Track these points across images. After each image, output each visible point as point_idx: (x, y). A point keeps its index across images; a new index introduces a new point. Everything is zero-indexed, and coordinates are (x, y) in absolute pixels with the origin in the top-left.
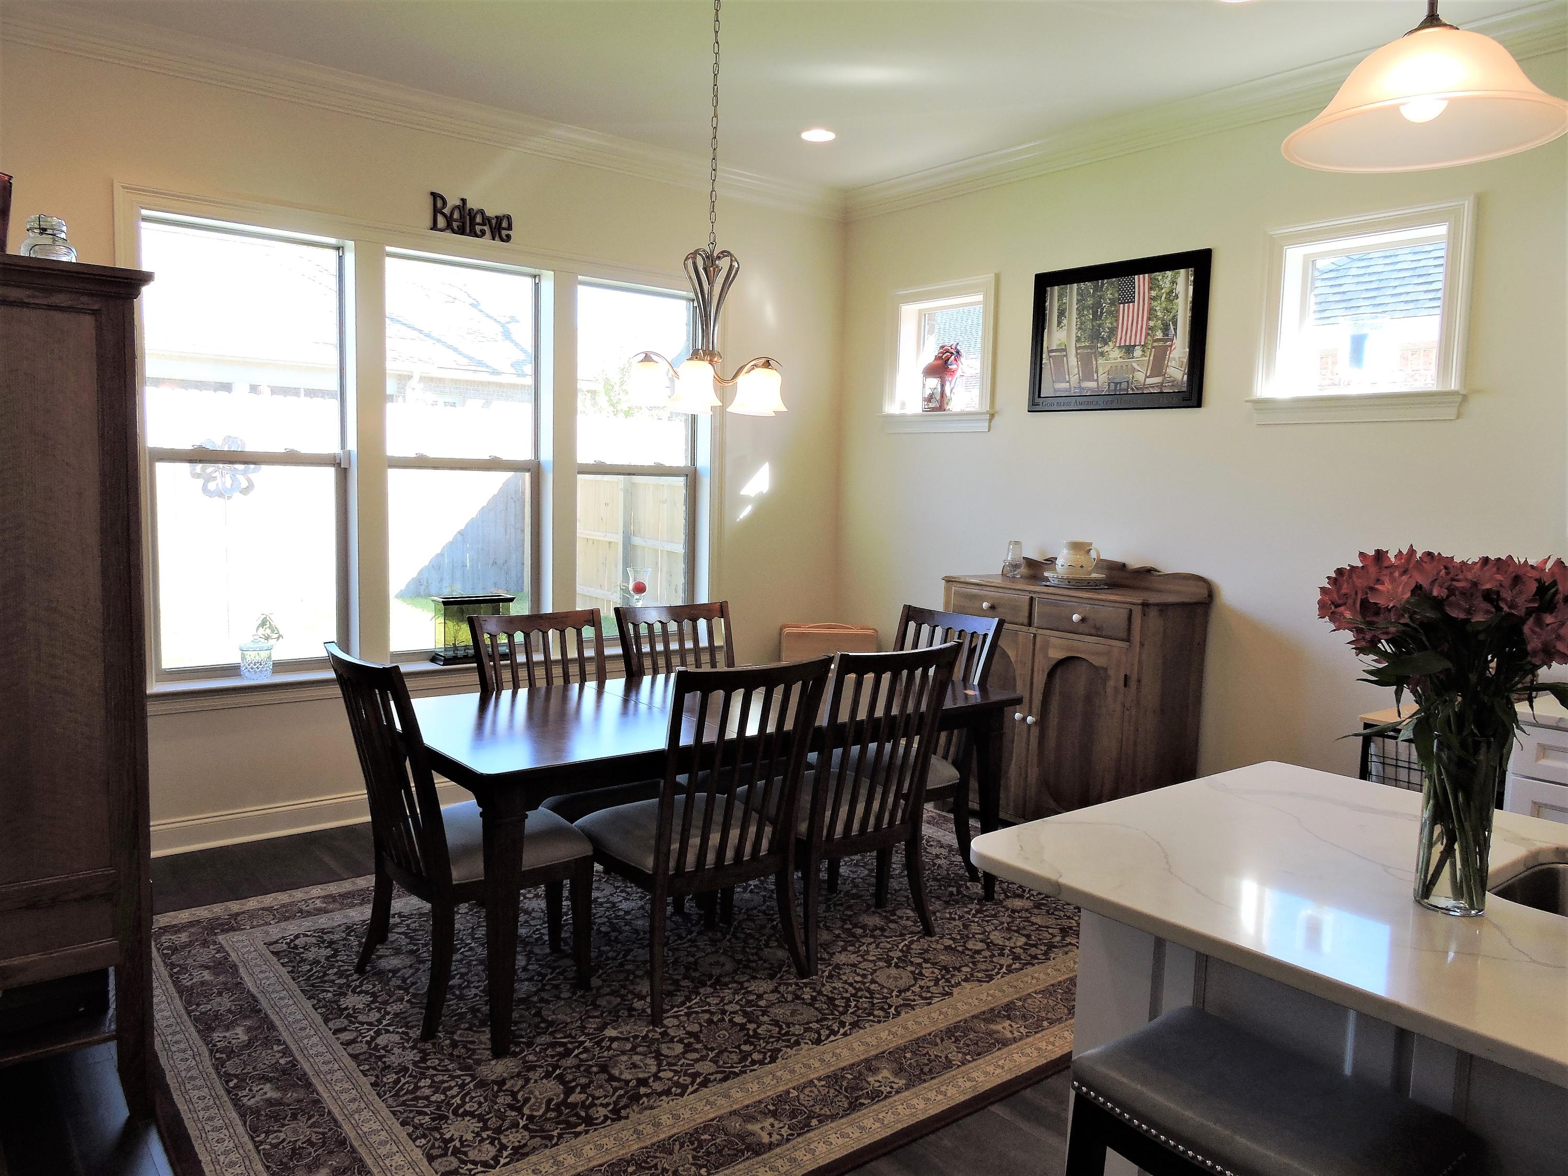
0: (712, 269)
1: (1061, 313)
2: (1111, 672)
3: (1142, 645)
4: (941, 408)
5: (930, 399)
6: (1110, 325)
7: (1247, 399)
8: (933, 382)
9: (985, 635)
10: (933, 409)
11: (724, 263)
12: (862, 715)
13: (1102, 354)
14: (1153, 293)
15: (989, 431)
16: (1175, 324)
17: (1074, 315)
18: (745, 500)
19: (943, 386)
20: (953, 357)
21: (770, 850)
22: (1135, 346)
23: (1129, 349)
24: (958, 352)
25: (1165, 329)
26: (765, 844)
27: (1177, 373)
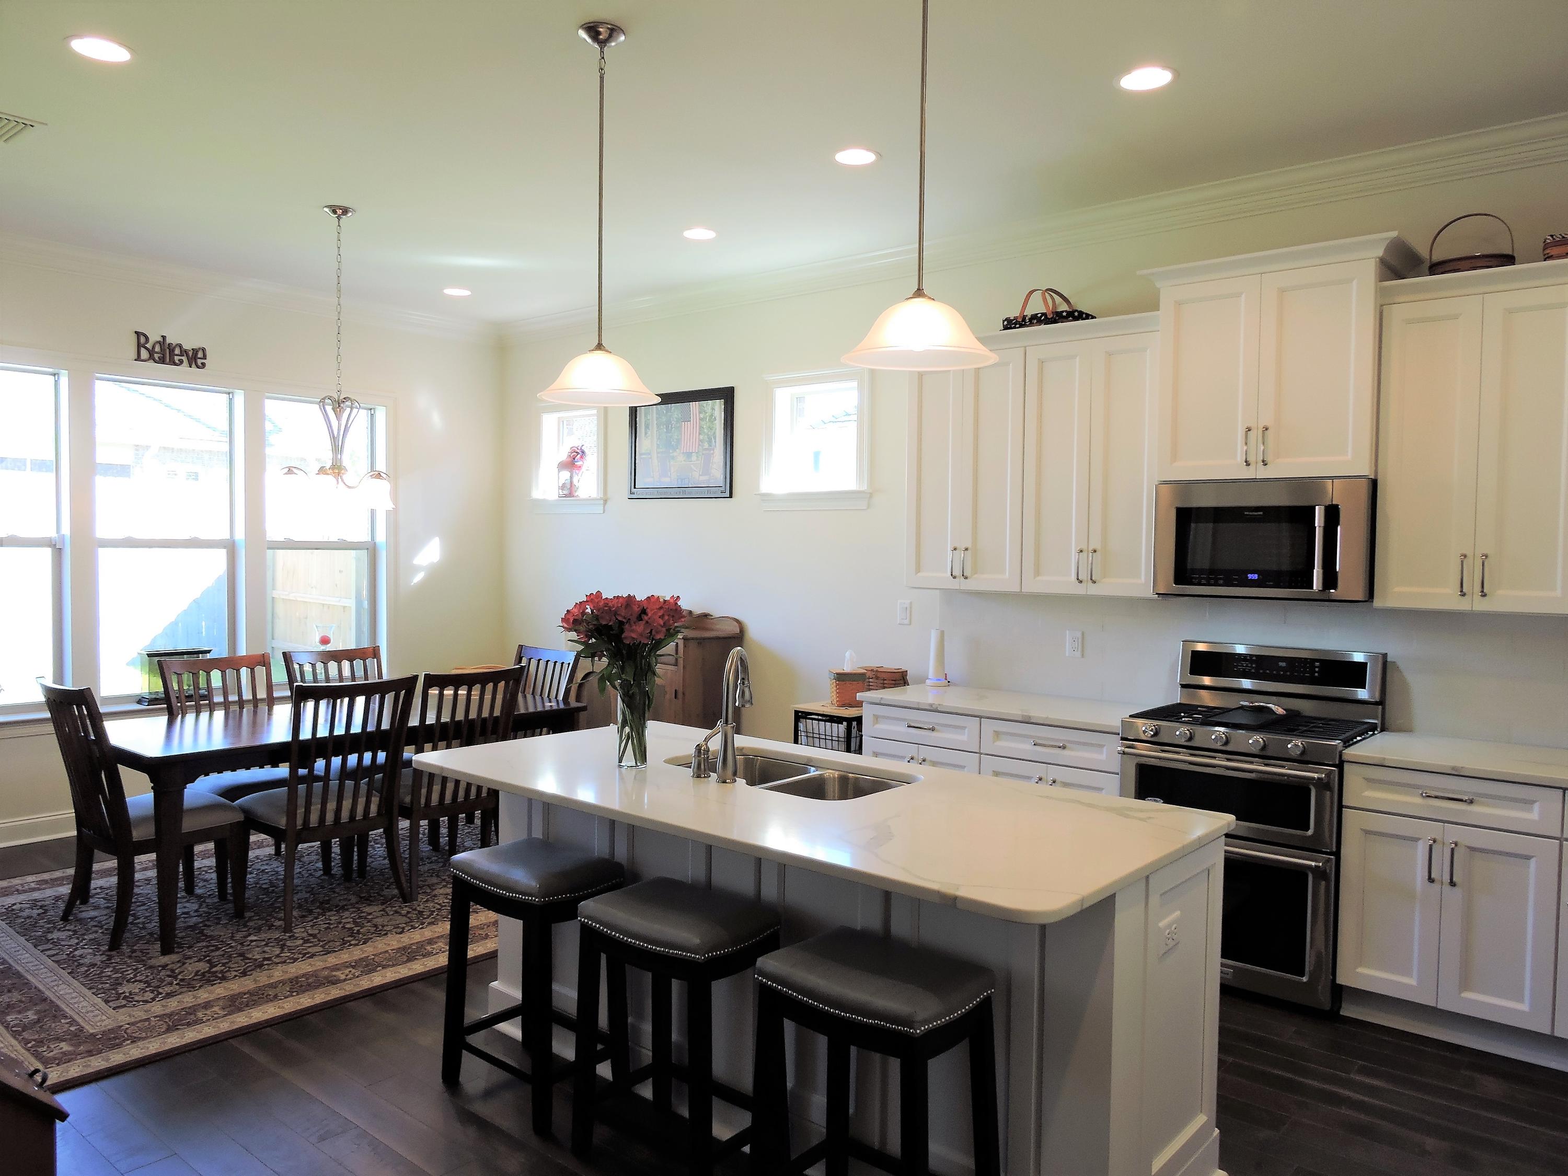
0: (338, 409)
1: (647, 427)
2: (667, 689)
3: (684, 667)
4: (570, 495)
5: (563, 487)
6: (676, 437)
7: (757, 493)
8: (565, 475)
10: (566, 496)
13: (673, 458)
14: (702, 416)
15: (604, 512)
16: (715, 438)
17: (655, 429)
18: (417, 569)
19: (571, 477)
20: (579, 456)
22: (692, 453)
23: (689, 455)
24: (583, 452)
25: (710, 442)
26: (374, 807)
27: (717, 475)
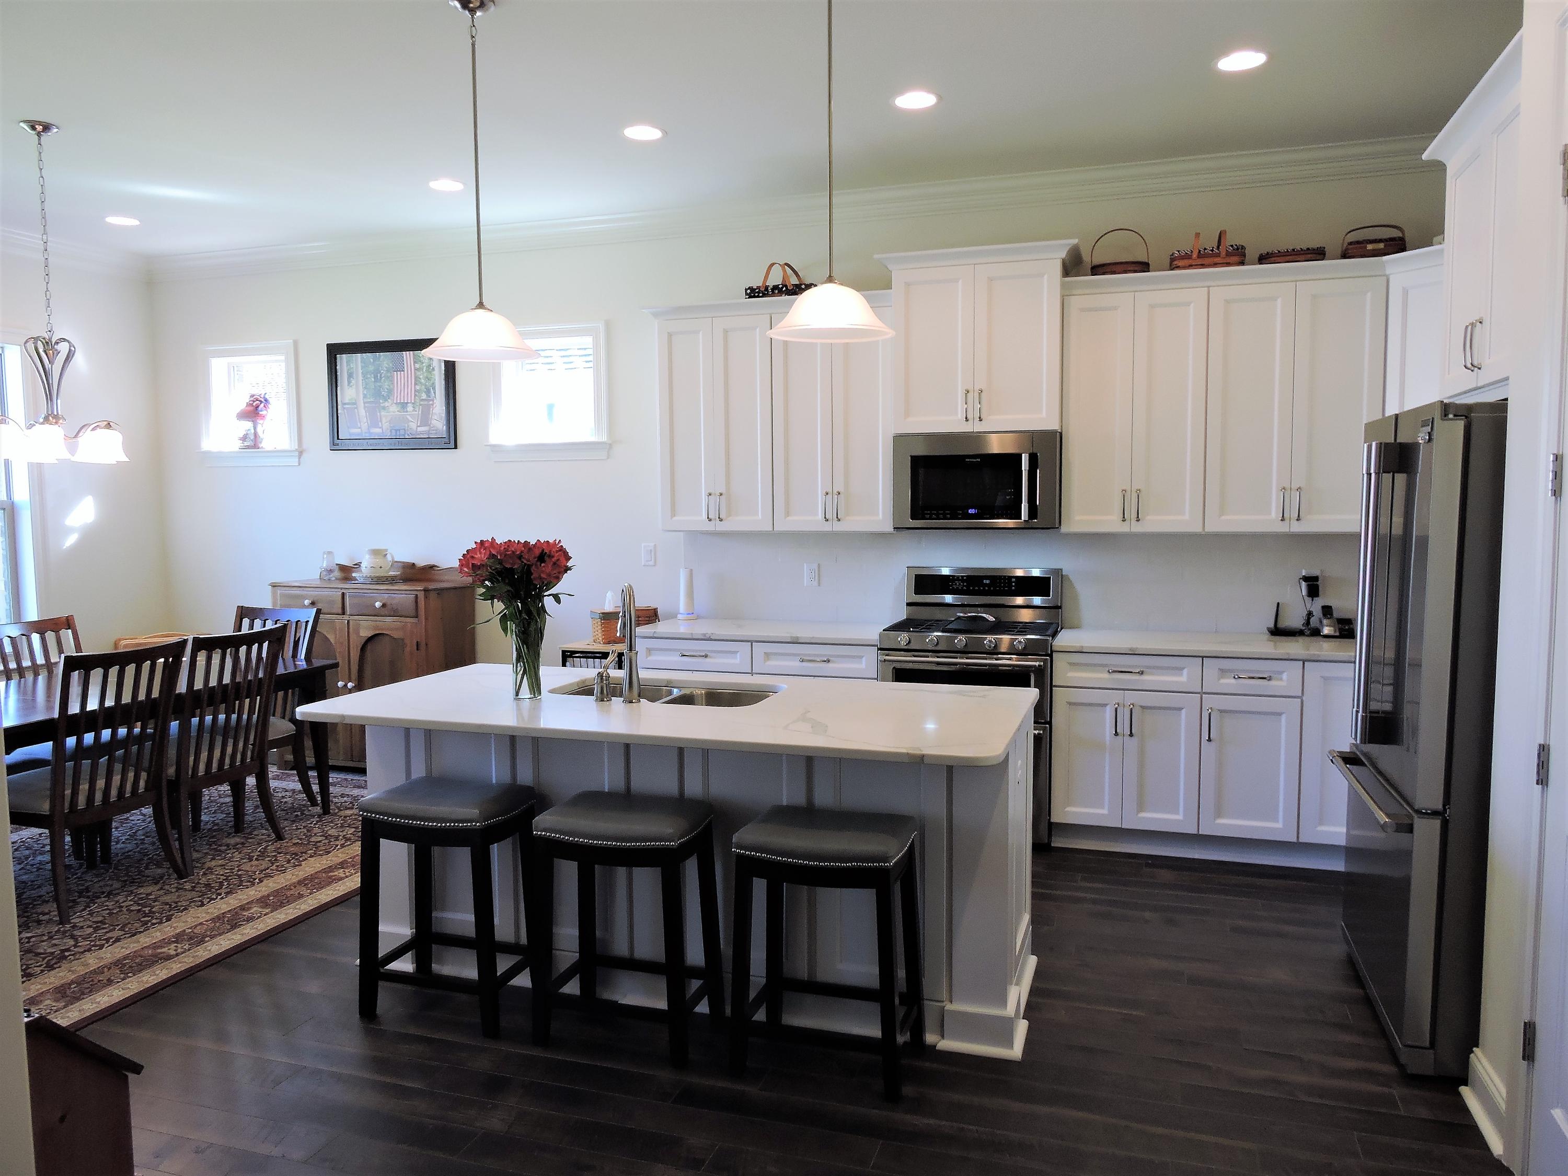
0: (51, 352)
1: (350, 376)
2: (407, 641)
3: (426, 619)
4: (255, 446)
5: (244, 438)
6: (387, 387)
7: (485, 444)
8: (247, 425)
9: (307, 622)
10: (248, 447)
11: (63, 348)
12: (213, 682)
13: (384, 408)
14: (417, 366)
15: (299, 465)
16: (434, 389)
17: (360, 378)
18: (70, 530)
19: (255, 428)
20: (262, 405)
21: (146, 789)
22: (408, 403)
23: (404, 405)
24: (266, 400)
25: (428, 392)
26: (142, 784)
27: (439, 424)
